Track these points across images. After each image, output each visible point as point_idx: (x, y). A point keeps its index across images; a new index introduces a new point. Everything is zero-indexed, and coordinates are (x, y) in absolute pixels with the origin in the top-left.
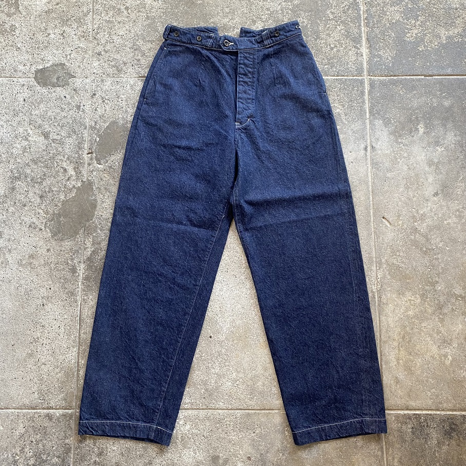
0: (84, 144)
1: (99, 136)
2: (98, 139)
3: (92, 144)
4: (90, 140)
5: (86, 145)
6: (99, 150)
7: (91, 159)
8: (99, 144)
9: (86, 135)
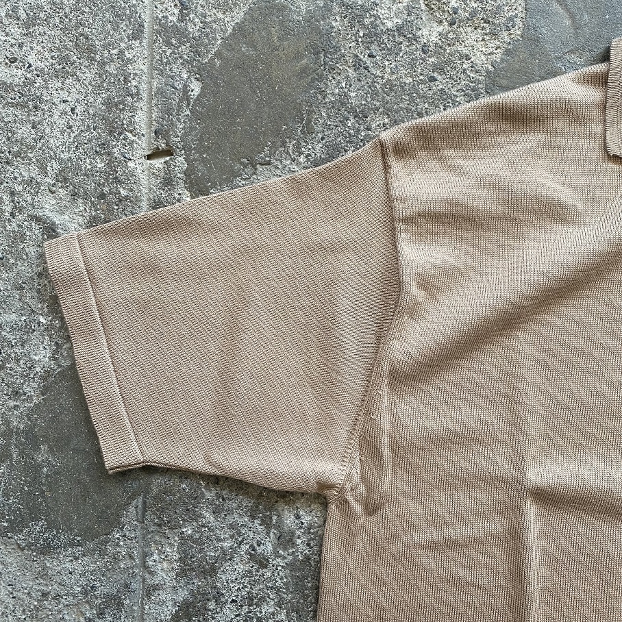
0: (134, 109)
1: (202, 72)
2: (196, 88)
3: (168, 111)
4: (160, 92)
5: (141, 118)
6: (201, 140)
7: (168, 182)
8: (203, 112)
9: (141, 66)
